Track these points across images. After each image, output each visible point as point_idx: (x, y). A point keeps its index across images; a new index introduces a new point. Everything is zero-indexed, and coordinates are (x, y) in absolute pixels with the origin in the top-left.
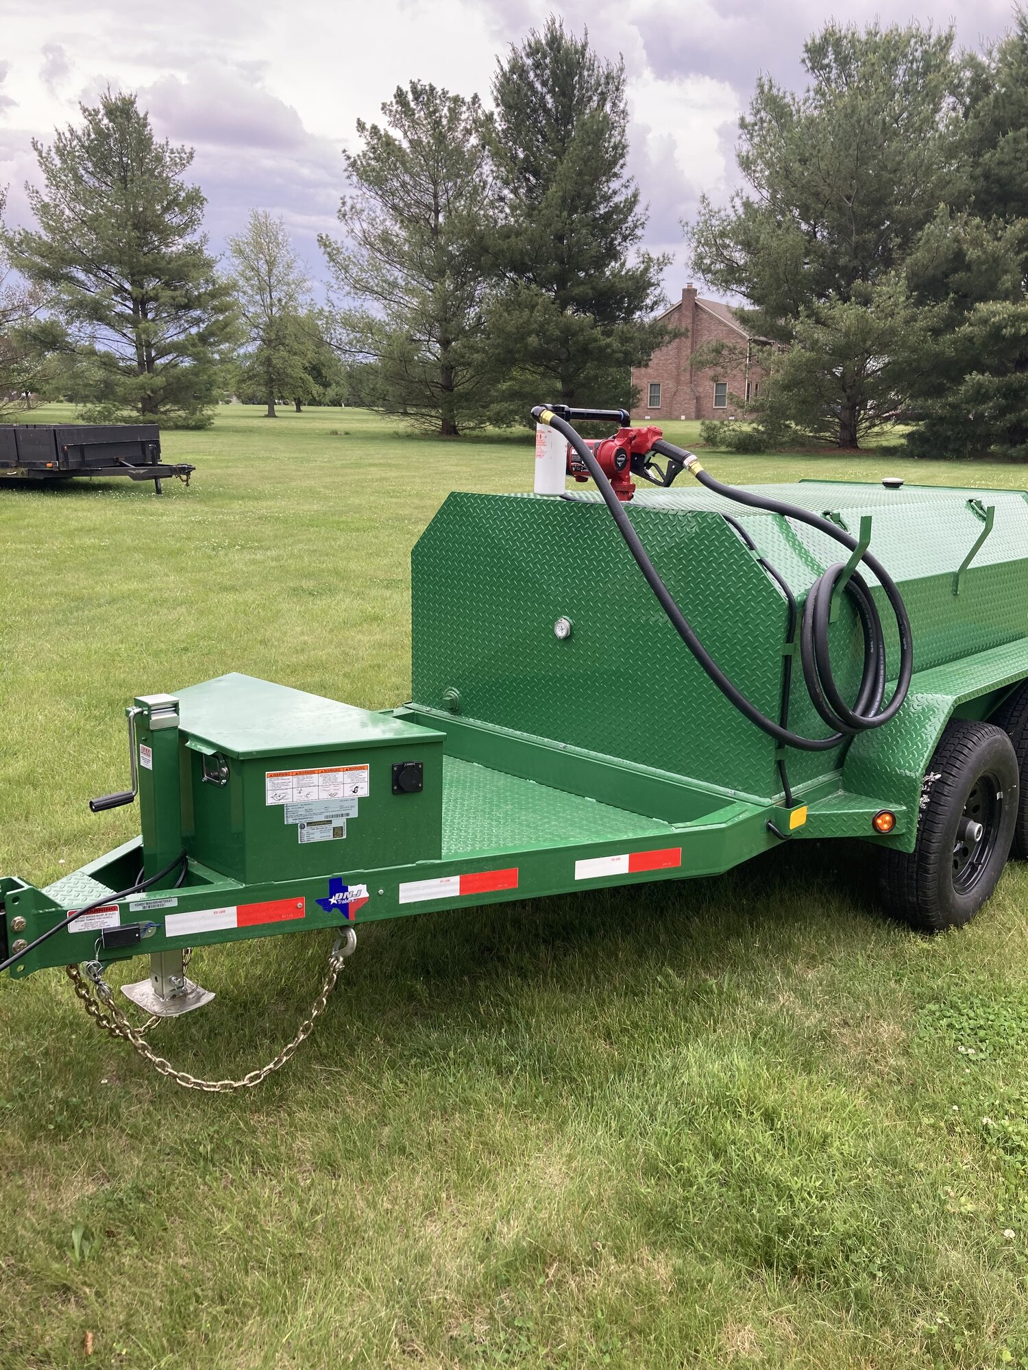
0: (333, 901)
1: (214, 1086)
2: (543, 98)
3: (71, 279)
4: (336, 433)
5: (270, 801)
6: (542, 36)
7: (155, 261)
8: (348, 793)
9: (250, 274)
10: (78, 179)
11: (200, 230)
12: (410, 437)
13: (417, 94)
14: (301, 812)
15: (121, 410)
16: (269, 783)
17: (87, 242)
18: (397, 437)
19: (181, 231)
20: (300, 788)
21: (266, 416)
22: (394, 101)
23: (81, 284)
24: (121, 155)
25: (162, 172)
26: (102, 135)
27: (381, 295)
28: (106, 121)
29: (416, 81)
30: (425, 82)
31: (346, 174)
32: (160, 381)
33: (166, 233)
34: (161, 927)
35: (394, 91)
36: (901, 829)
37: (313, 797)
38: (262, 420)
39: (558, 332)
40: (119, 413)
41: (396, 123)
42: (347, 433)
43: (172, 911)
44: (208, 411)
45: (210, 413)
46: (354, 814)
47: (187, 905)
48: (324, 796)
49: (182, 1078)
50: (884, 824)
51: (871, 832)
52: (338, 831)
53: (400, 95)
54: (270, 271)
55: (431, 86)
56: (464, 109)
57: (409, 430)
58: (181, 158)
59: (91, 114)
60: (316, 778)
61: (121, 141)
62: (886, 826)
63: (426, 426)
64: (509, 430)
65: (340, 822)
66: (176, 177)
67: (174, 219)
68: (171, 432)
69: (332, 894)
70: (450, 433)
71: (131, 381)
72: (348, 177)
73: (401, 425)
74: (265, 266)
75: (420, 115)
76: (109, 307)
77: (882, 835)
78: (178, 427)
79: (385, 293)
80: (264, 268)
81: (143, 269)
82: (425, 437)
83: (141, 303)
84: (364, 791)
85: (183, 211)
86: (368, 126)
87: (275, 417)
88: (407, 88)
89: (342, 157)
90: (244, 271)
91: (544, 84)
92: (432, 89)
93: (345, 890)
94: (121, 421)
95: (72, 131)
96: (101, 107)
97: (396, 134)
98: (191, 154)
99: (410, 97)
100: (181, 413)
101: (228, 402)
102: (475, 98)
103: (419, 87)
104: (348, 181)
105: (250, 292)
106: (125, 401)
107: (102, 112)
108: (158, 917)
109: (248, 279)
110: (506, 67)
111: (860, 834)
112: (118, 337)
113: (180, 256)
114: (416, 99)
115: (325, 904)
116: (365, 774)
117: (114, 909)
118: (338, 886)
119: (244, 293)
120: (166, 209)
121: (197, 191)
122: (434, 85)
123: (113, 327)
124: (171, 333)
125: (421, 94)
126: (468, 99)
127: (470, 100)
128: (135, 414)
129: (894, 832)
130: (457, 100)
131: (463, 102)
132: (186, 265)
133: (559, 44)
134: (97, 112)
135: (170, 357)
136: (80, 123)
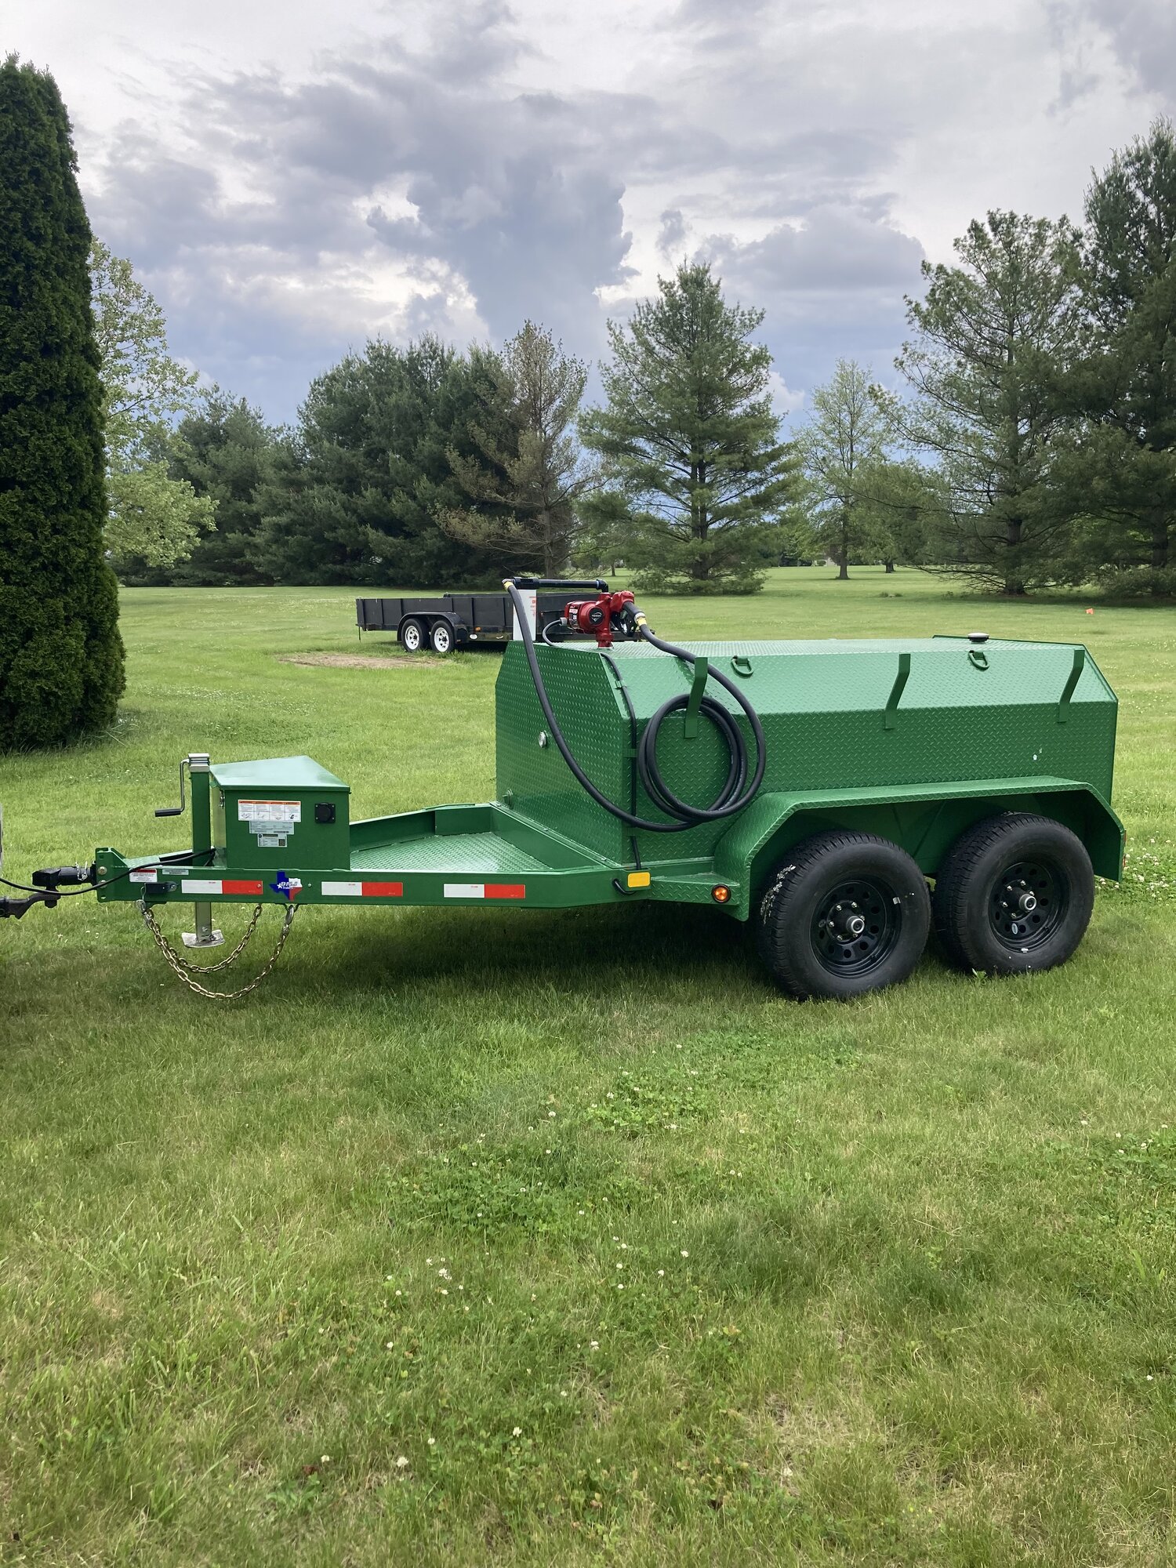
0: (279, 886)
1: (212, 995)
2: (1145, 207)
3: (635, 450)
4: (886, 595)
5: (241, 818)
6: (1147, 140)
7: (713, 426)
8: (287, 818)
9: (830, 427)
10: (650, 351)
11: (766, 389)
12: (965, 598)
13: (995, 225)
14: (259, 827)
15: (670, 576)
16: (240, 806)
17: (652, 411)
18: (949, 598)
19: (747, 391)
20: (259, 811)
21: (837, 579)
22: (968, 235)
23: (644, 453)
24: (692, 323)
25: (731, 334)
26: (675, 306)
27: (938, 445)
28: (680, 292)
29: (995, 211)
30: (1005, 211)
31: (908, 319)
32: (709, 546)
33: (731, 395)
34: (179, 886)
35: (968, 226)
36: (735, 900)
37: (266, 819)
38: (833, 582)
39: (1133, 476)
40: (668, 579)
41: (971, 259)
42: (898, 595)
43: (186, 877)
44: (759, 574)
45: (760, 576)
46: (292, 832)
47: (192, 876)
48: (273, 818)
49: (194, 986)
50: (721, 895)
51: (711, 901)
52: (281, 842)
53: (976, 229)
54: (853, 423)
55: (1012, 213)
56: (1050, 233)
57: (968, 590)
58: (751, 320)
59: (666, 287)
60: (268, 807)
61: (693, 310)
62: (723, 898)
63: (988, 585)
64: (1076, 589)
65: (283, 836)
66: (744, 339)
67: (739, 380)
68: (719, 598)
69: (279, 882)
70: (1015, 593)
71: (682, 546)
72: (910, 323)
73: (956, 585)
74: (848, 418)
75: (997, 245)
76: (667, 474)
77: (722, 905)
78: (726, 593)
79: (944, 440)
80: (847, 421)
81: (702, 435)
82: (987, 598)
83: (700, 466)
84: (298, 818)
85: (748, 372)
86: (934, 267)
87: (847, 578)
88: (983, 220)
89: (904, 303)
90: (824, 425)
91: (1146, 193)
92: (1013, 217)
93: (287, 880)
94: (669, 587)
95: (649, 306)
96: (677, 279)
97: (969, 270)
98: (762, 314)
99: (987, 229)
100: (733, 578)
101: (821, 564)
102: (1063, 221)
103: (998, 217)
104: (911, 327)
105: (830, 445)
106: (675, 567)
107: (678, 284)
108: (178, 879)
109: (828, 433)
110: (1102, 178)
111: (702, 901)
112: (676, 503)
113: (738, 419)
114: (994, 230)
115: (275, 887)
116: (298, 807)
117: (153, 871)
118: (283, 877)
119: (824, 447)
120: (731, 372)
121: (763, 350)
122: (1015, 212)
123: (669, 494)
124: (728, 497)
125: (1000, 222)
126: (1055, 222)
127: (1057, 223)
128: (685, 580)
129: (730, 903)
130: (1042, 225)
131: (1049, 226)
132: (745, 426)
133: (1167, 148)
134: (672, 285)
135: (725, 521)
136: (658, 295)
